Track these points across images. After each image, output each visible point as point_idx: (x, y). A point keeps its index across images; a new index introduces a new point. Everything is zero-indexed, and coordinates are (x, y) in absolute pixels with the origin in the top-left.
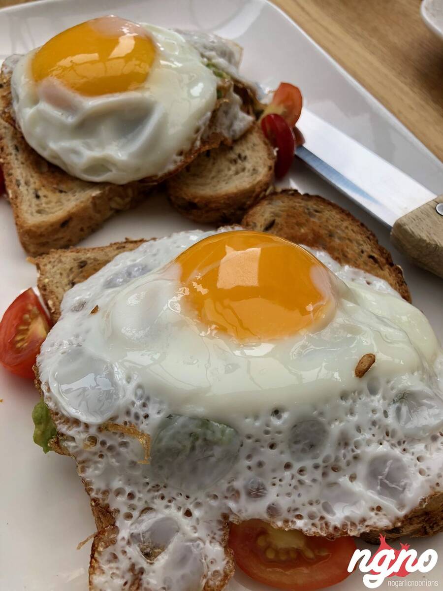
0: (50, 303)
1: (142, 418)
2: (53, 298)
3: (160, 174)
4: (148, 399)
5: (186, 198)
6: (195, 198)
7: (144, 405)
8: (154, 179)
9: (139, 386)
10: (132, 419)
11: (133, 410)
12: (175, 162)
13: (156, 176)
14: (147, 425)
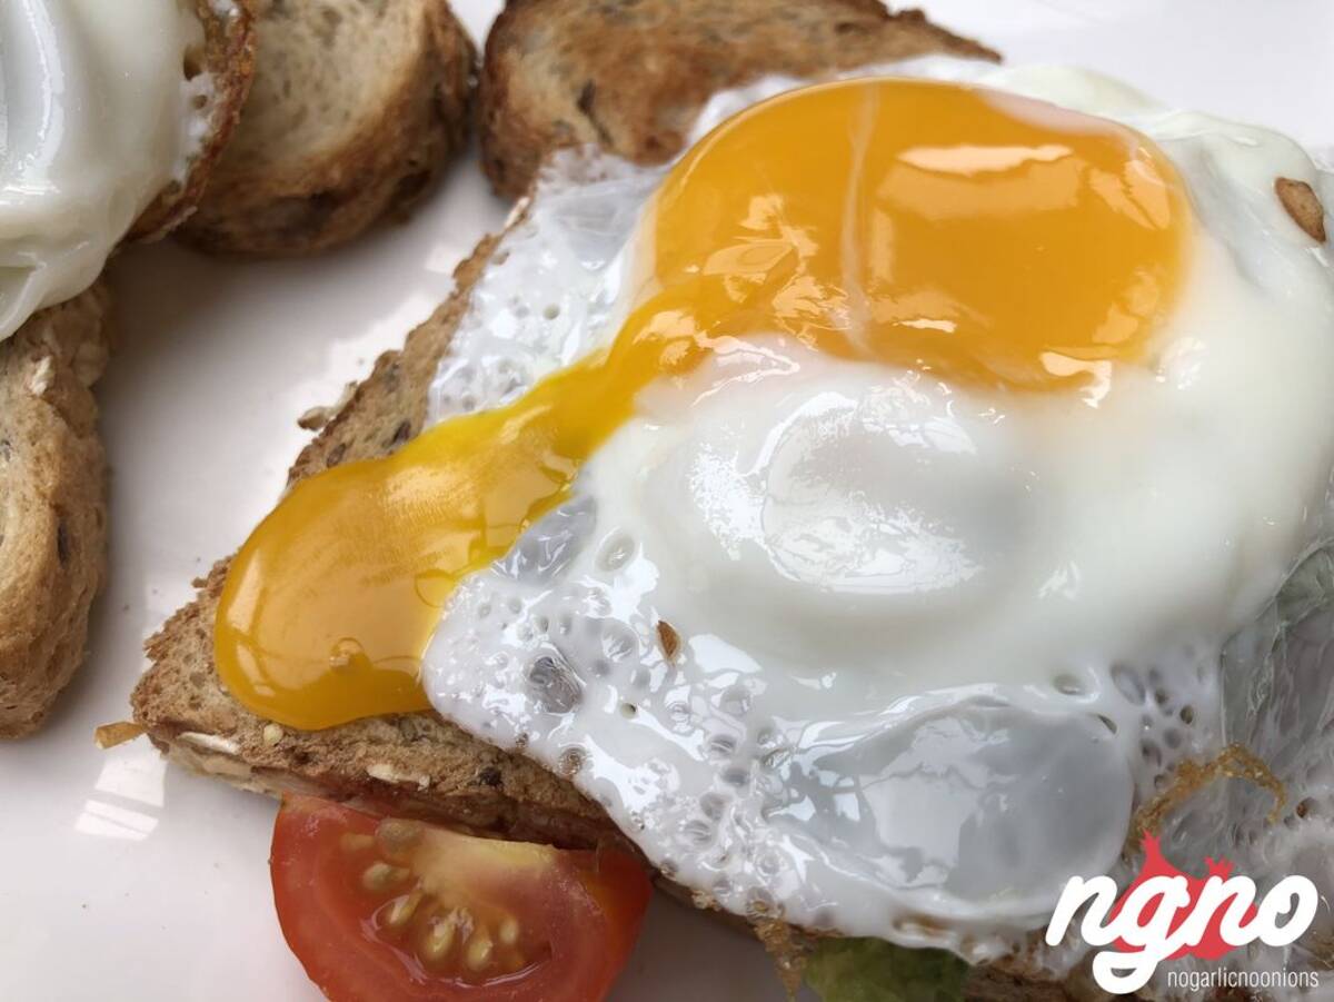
0: (382, 771)
1: (1184, 729)
2: (366, 756)
3: (181, 174)
4: (1154, 675)
5: (298, 190)
6: (322, 171)
7: (1161, 698)
8: (172, 200)
9: (1117, 670)
10: (1170, 755)
11: (1155, 735)
12: (201, 102)
13: (173, 187)
14: (1206, 731)
